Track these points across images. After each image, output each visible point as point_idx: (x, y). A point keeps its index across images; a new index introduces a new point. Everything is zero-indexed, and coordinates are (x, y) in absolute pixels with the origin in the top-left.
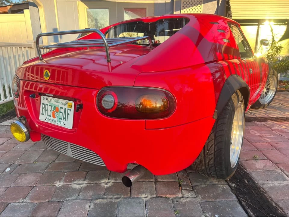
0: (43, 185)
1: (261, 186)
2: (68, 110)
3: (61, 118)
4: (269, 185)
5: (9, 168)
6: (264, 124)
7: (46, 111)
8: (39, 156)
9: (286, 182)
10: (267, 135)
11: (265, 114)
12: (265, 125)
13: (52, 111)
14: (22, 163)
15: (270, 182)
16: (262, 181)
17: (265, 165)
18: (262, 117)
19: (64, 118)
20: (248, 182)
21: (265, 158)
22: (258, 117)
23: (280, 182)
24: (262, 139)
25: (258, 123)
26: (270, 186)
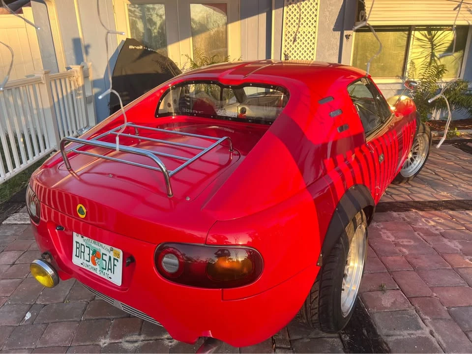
0: (82, 344)
1: (385, 339)
2: (114, 259)
3: (105, 268)
4: (395, 338)
5: (29, 313)
6: (403, 218)
7: (82, 254)
8: (70, 288)
9: (420, 331)
10: (404, 240)
11: (408, 196)
12: (404, 220)
13: (91, 256)
14: (47, 303)
15: (398, 333)
16: (388, 330)
17: (394, 302)
18: (403, 202)
19: (109, 269)
20: (368, 332)
21: (396, 287)
22: (397, 202)
23: (410, 332)
24: (397, 249)
25: (395, 214)
26: (397, 339)
